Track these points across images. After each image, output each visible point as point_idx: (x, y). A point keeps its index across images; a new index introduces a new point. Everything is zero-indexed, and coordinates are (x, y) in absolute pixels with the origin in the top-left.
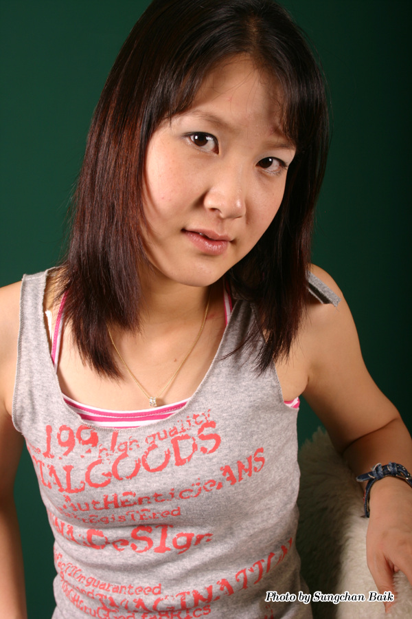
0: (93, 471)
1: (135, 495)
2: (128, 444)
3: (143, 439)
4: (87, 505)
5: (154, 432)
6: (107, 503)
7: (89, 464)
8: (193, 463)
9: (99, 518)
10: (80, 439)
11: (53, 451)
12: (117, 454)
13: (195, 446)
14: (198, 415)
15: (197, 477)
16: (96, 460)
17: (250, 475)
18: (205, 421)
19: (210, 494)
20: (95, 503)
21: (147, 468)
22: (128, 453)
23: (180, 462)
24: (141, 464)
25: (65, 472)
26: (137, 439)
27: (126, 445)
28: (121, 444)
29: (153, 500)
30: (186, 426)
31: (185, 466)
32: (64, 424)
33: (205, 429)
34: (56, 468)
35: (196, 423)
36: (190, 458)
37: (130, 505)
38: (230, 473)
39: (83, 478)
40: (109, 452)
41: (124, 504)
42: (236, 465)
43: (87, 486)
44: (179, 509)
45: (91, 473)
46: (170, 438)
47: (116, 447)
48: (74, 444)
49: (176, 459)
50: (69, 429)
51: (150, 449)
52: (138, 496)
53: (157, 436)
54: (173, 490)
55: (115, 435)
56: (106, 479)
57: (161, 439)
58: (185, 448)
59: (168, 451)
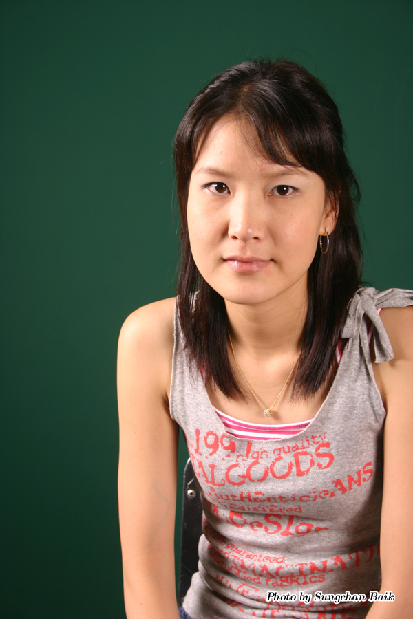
0: (231, 472)
1: (264, 495)
2: (260, 453)
3: (271, 450)
4: (227, 496)
5: (280, 446)
6: (242, 498)
7: (229, 465)
8: (310, 475)
9: (237, 506)
10: (222, 445)
11: (201, 450)
12: (251, 461)
13: (312, 462)
14: (316, 437)
15: (313, 487)
16: (234, 463)
17: (359, 485)
18: (321, 442)
19: (324, 500)
20: (233, 496)
21: (274, 475)
22: (259, 461)
23: (300, 473)
24: (269, 471)
25: (210, 469)
26: (267, 450)
27: (258, 454)
28: (254, 453)
29: (279, 500)
31: (304, 477)
32: (212, 430)
33: (321, 448)
34: (203, 464)
35: (314, 442)
36: (308, 471)
37: (261, 501)
38: (342, 485)
39: (223, 476)
40: (245, 458)
41: (256, 500)
42: (347, 479)
43: (227, 483)
44: (300, 508)
45: (230, 474)
46: (292, 453)
47: (250, 455)
48: (217, 448)
49: (297, 471)
50: (215, 434)
51: (277, 460)
52: (266, 496)
53: (282, 450)
54: (294, 494)
55: (250, 444)
56: (242, 479)
57: (285, 453)
58: (305, 462)
59: (291, 463)
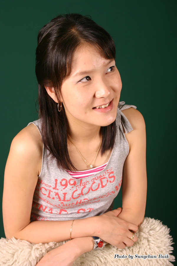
0: (74, 194)
2: (86, 183)
3: (90, 180)
4: (69, 204)
5: (94, 177)
6: (77, 203)
7: (73, 191)
8: (107, 187)
10: (70, 183)
12: (82, 187)
13: (107, 181)
14: (108, 170)
15: (108, 191)
16: (75, 190)
18: (110, 172)
19: (111, 195)
20: (73, 204)
21: (92, 190)
23: (103, 187)
24: (90, 189)
25: (63, 195)
26: (88, 181)
28: (83, 183)
29: (93, 200)
30: (104, 174)
31: (105, 188)
32: (64, 178)
33: (110, 174)
35: (108, 173)
36: (106, 185)
37: (85, 202)
38: (117, 188)
39: (71, 197)
40: (79, 186)
41: (83, 202)
43: (72, 199)
44: (99, 201)
45: (74, 195)
46: (99, 179)
47: (81, 184)
48: (67, 185)
50: (66, 180)
51: (93, 184)
52: (88, 200)
53: (95, 179)
54: (100, 196)
55: (81, 180)
56: (79, 196)
57: (96, 180)
58: (104, 182)
59: (99, 183)
